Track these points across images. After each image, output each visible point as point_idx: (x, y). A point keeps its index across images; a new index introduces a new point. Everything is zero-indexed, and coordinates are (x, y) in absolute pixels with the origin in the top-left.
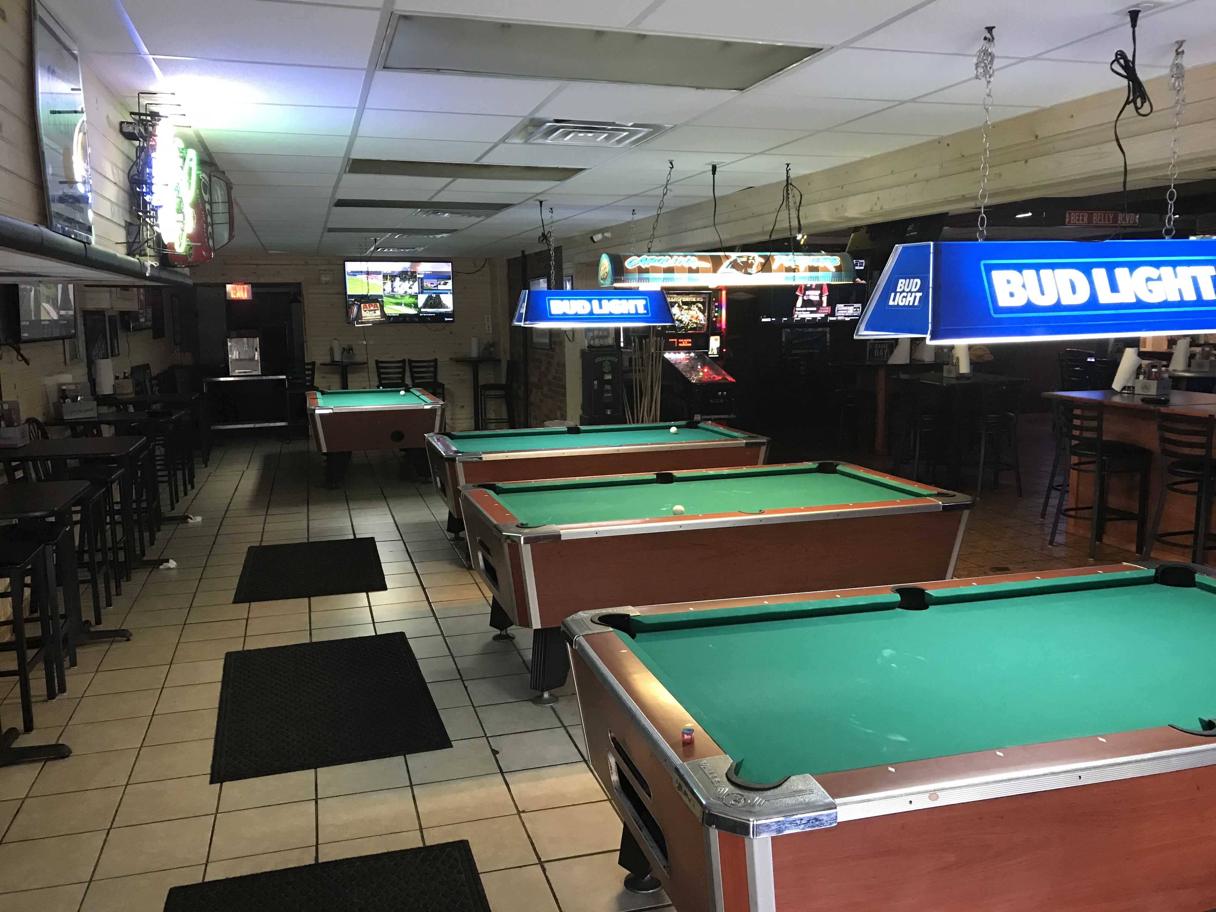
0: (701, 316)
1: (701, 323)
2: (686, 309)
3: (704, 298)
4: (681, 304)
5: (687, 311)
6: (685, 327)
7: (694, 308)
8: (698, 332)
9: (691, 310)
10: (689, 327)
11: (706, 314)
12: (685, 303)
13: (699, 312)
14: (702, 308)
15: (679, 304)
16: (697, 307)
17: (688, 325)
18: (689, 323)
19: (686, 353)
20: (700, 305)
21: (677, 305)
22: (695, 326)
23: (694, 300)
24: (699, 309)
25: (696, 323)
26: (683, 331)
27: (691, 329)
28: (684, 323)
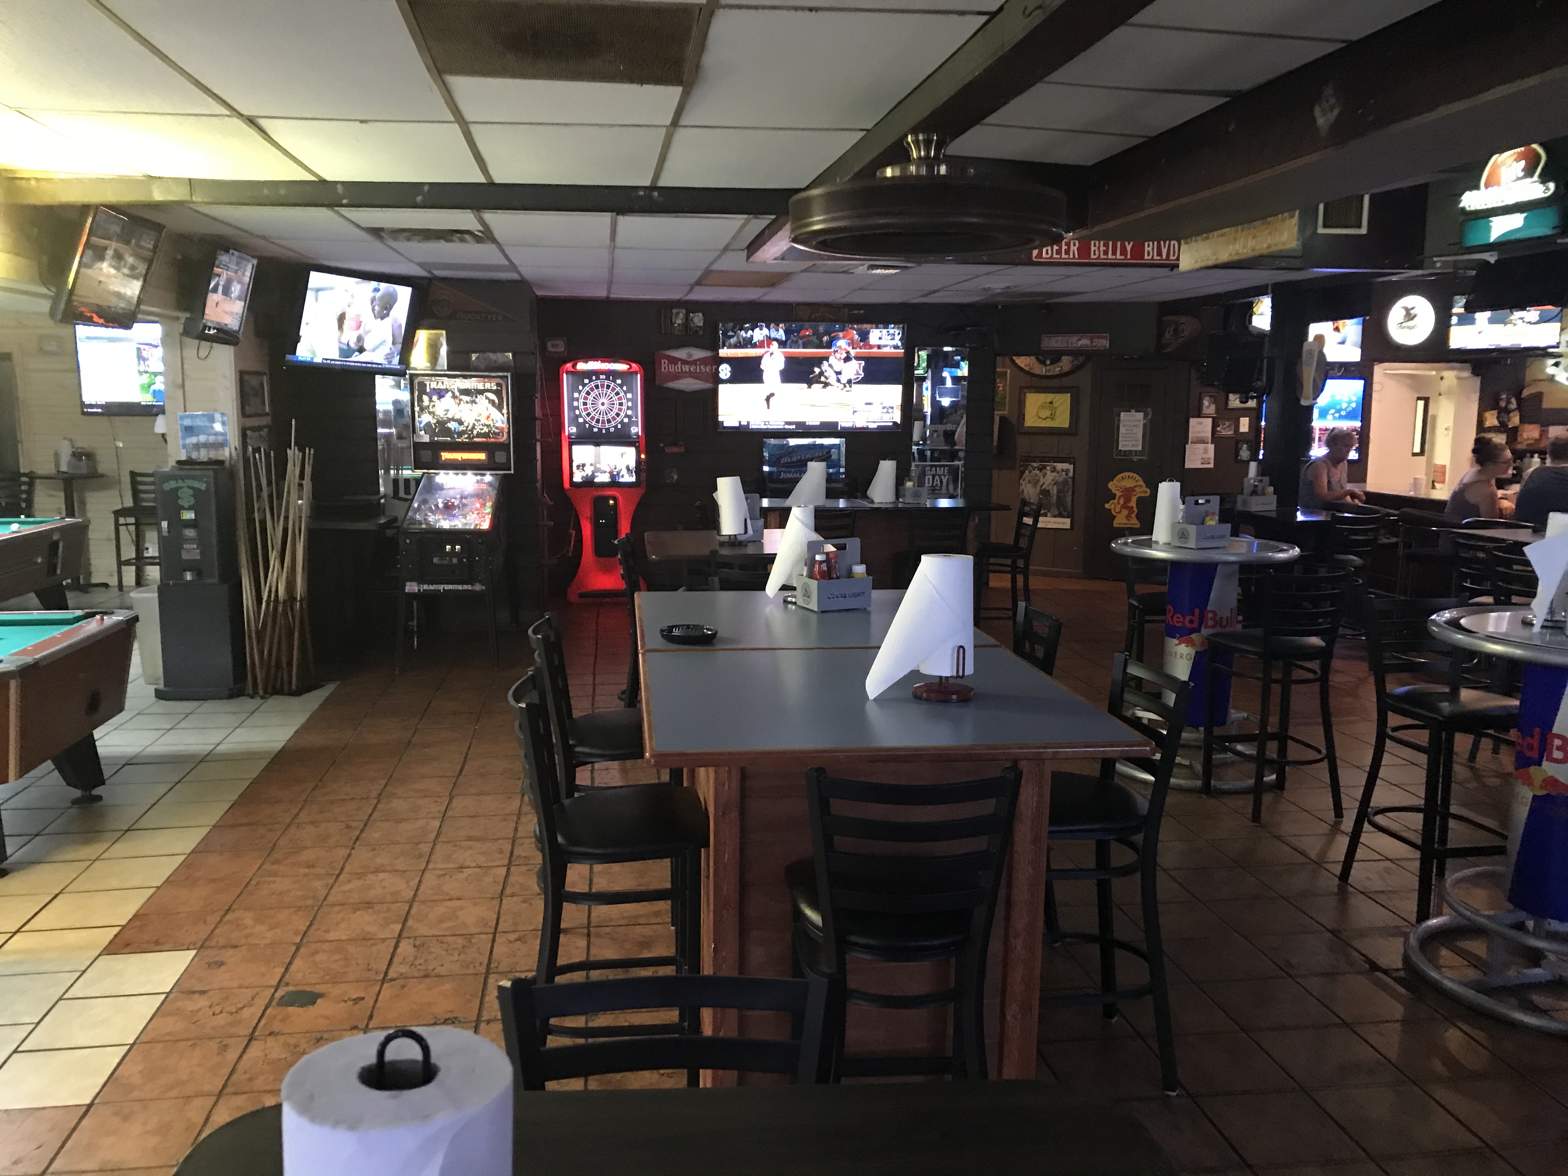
0: (496, 414)
1: (497, 425)
2: (467, 402)
3: (498, 385)
4: (457, 394)
5: (470, 405)
6: (469, 431)
7: (481, 399)
8: (492, 440)
9: (476, 403)
10: (475, 432)
11: (505, 411)
12: (466, 392)
13: (490, 406)
14: (497, 401)
15: (453, 393)
16: (487, 398)
17: (473, 427)
18: (474, 425)
19: (476, 475)
20: (492, 396)
21: (450, 394)
22: (486, 430)
23: (480, 386)
24: (492, 402)
25: (488, 426)
26: (464, 439)
27: (479, 435)
28: (466, 424)
